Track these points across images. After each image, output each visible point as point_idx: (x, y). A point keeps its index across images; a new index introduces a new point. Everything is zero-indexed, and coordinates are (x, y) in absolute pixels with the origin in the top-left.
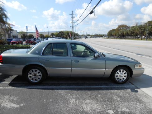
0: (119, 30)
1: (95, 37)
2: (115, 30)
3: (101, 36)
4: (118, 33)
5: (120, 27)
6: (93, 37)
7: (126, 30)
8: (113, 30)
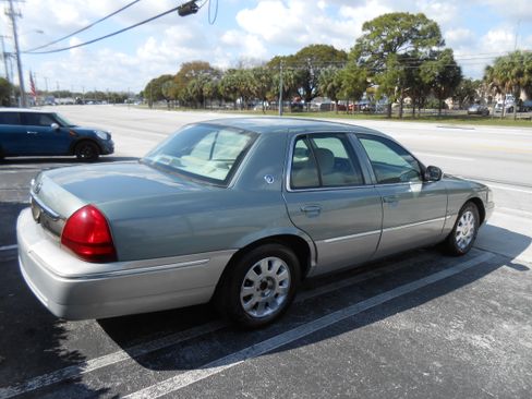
0: (188, 79)
1: (94, 103)
2: (170, 78)
3: (118, 99)
4: (184, 90)
5: (186, 67)
6: (86, 102)
7: (209, 80)
8: (166, 79)
